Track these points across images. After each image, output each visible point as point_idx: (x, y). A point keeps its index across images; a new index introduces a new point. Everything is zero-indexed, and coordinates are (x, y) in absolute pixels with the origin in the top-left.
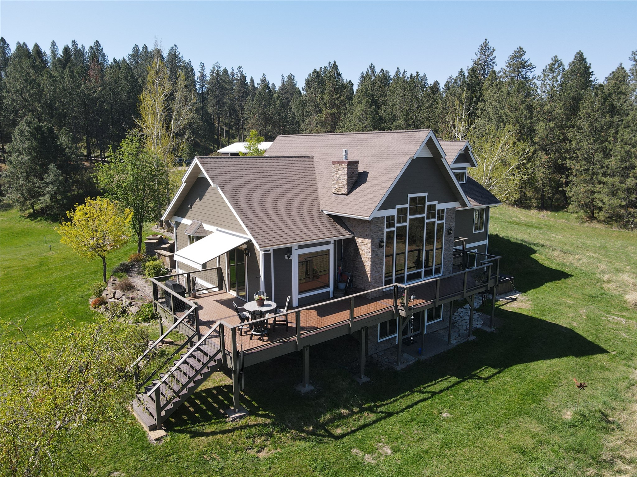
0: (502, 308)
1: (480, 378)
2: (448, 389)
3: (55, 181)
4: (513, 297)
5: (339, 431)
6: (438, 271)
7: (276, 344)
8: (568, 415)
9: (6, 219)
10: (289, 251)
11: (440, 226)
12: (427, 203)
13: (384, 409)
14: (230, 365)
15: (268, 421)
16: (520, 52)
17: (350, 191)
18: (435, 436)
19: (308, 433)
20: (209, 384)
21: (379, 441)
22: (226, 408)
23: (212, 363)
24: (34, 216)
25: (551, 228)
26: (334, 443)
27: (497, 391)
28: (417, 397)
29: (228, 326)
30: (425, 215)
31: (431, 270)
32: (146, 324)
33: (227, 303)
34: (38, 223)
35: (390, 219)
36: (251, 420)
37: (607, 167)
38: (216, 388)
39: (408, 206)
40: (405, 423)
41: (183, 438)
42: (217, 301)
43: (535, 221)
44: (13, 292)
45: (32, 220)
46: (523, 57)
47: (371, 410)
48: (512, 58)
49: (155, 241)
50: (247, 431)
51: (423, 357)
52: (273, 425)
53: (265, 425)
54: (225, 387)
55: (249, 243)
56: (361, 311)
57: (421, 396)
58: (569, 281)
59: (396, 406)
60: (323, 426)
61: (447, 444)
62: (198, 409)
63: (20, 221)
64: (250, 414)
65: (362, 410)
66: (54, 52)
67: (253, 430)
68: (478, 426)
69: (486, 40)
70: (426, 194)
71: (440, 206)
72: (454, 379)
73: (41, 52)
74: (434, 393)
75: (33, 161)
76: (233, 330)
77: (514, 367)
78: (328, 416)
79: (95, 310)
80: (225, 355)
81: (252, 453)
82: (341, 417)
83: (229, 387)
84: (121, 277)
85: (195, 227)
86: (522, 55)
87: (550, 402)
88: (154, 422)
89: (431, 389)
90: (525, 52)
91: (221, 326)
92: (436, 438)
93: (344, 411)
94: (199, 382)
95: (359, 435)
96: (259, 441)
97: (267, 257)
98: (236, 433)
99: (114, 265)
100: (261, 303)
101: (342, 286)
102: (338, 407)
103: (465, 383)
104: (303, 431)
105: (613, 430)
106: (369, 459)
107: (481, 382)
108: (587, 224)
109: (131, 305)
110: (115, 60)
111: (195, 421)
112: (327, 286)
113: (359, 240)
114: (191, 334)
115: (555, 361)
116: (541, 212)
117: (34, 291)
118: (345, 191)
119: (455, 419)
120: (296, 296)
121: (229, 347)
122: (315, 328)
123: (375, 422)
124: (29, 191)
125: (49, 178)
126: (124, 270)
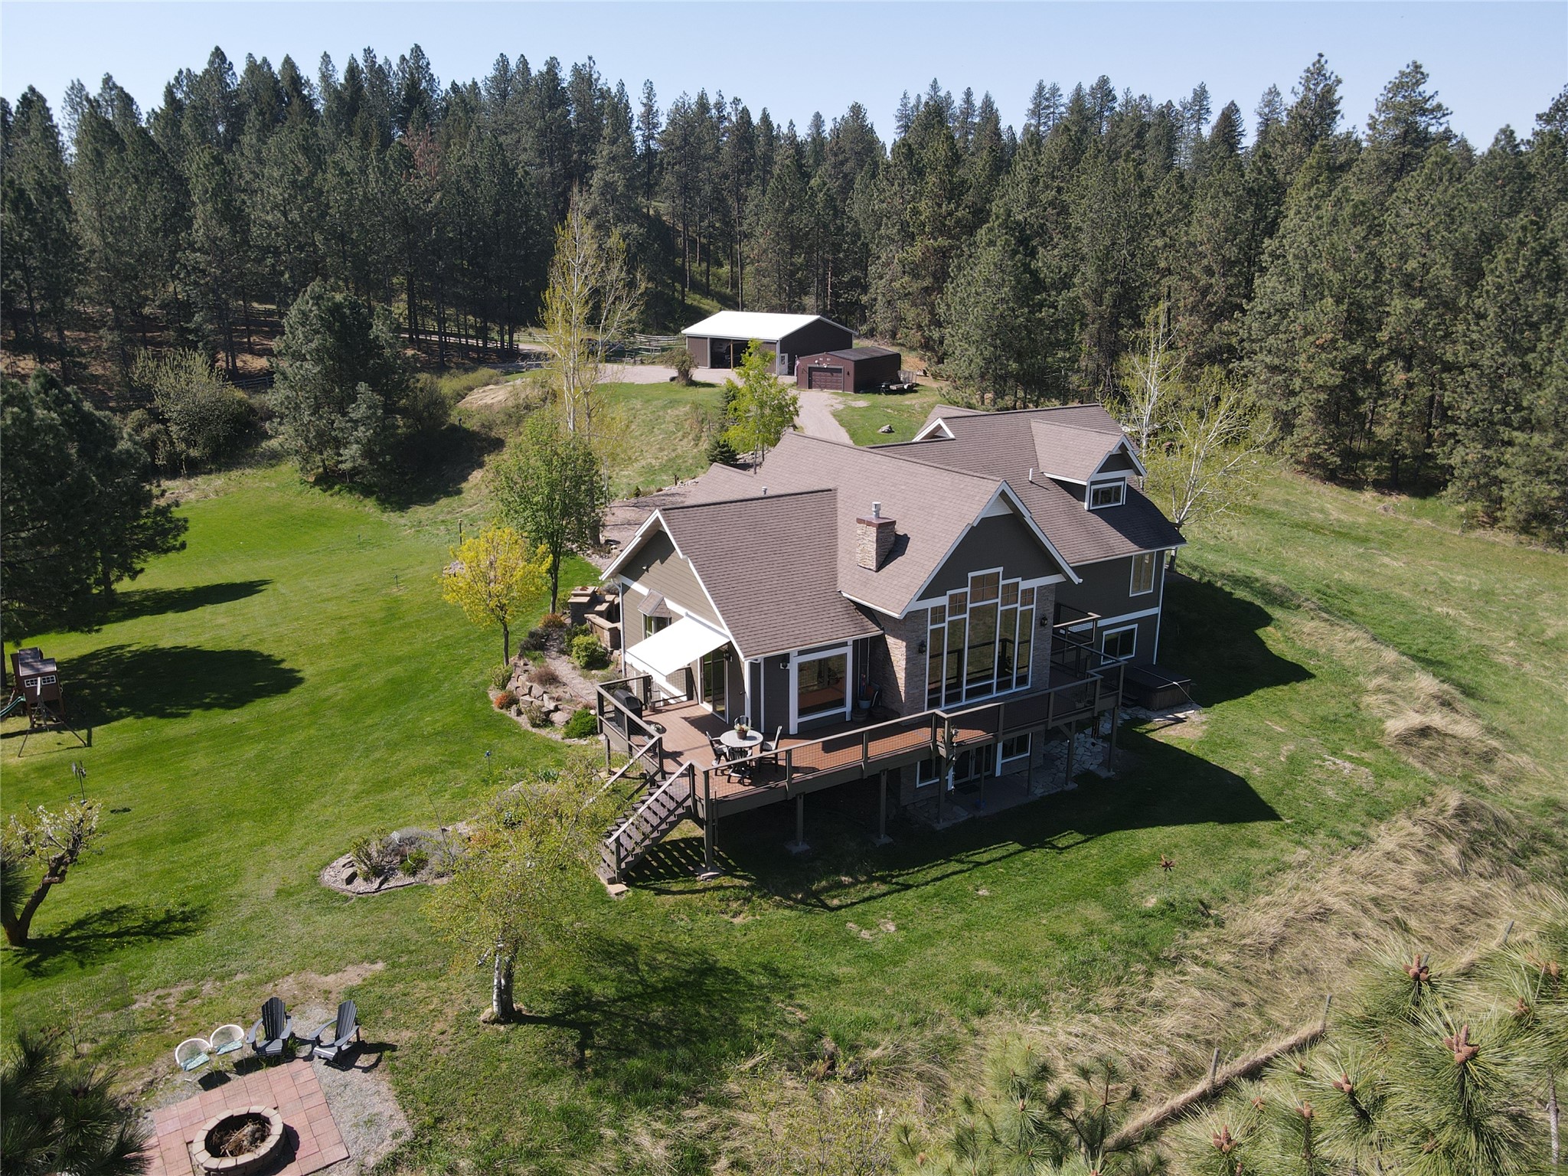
0: (1151, 735)
1: (1054, 847)
2: (1000, 859)
3: (368, 418)
4: (1181, 715)
5: (836, 902)
6: (1022, 680)
7: (761, 789)
8: (1151, 902)
9: (274, 485)
10: (785, 658)
11: (1027, 615)
12: (1002, 583)
13: (901, 880)
14: (702, 814)
15: (746, 884)
16: (1416, 74)
17: (881, 565)
18: (957, 916)
19: (795, 900)
20: (675, 835)
21: (884, 917)
22: (697, 865)
23: (680, 811)
24: (328, 480)
25: (1390, 540)
26: (828, 914)
27: (1069, 866)
28: (952, 867)
29: (700, 768)
30: (999, 600)
31: (1010, 681)
32: (583, 742)
33: (700, 723)
34: (336, 498)
35: (938, 614)
36: (726, 881)
37: (1530, 409)
38: (683, 840)
39: (968, 589)
40: (924, 899)
41: (647, 895)
42: (685, 719)
43: (1361, 520)
44: (365, 670)
45: (325, 491)
46: (1421, 88)
47: (883, 880)
48: (1397, 87)
49: (585, 599)
50: (721, 893)
51: (982, 813)
52: (751, 888)
53: (742, 888)
54: (695, 839)
55: (730, 643)
56: (880, 748)
57: (957, 867)
58: (1303, 687)
59: (920, 877)
60: (816, 895)
61: (968, 926)
62: (662, 863)
63: (301, 492)
64: (725, 874)
65: (871, 879)
66: (325, 77)
67: (728, 893)
68: (1020, 908)
69: (1321, 55)
70: (1000, 569)
71: (1024, 585)
72: (1017, 846)
73: (299, 78)
74: (978, 864)
75: (327, 374)
76: (706, 773)
77: (1111, 835)
78: (824, 883)
79: (503, 711)
80: (695, 802)
81: (726, 917)
82: (841, 885)
83: (700, 840)
84: (535, 659)
85: (654, 602)
86: (1418, 83)
87: (1135, 885)
88: (612, 875)
89: (976, 858)
90: (1424, 76)
91: (691, 766)
92: (957, 919)
93: (846, 879)
94: (665, 832)
95: (860, 908)
96: (734, 905)
97: (754, 667)
98: (708, 894)
99: (519, 637)
100: (743, 735)
101: (865, 704)
102: (838, 873)
103: (1029, 853)
104: (790, 899)
105: (1207, 926)
106: (865, 934)
107: (1054, 852)
108: (1479, 532)
109: (557, 709)
110: (454, 87)
111: (659, 877)
112: (841, 703)
113: (891, 641)
114: (653, 770)
115: (1182, 828)
116: (1387, 499)
117: (397, 670)
118: (874, 567)
119: (992, 899)
120: (794, 721)
121: (700, 792)
122: (814, 770)
123: (884, 895)
124: (320, 434)
125: (359, 411)
126: (537, 644)
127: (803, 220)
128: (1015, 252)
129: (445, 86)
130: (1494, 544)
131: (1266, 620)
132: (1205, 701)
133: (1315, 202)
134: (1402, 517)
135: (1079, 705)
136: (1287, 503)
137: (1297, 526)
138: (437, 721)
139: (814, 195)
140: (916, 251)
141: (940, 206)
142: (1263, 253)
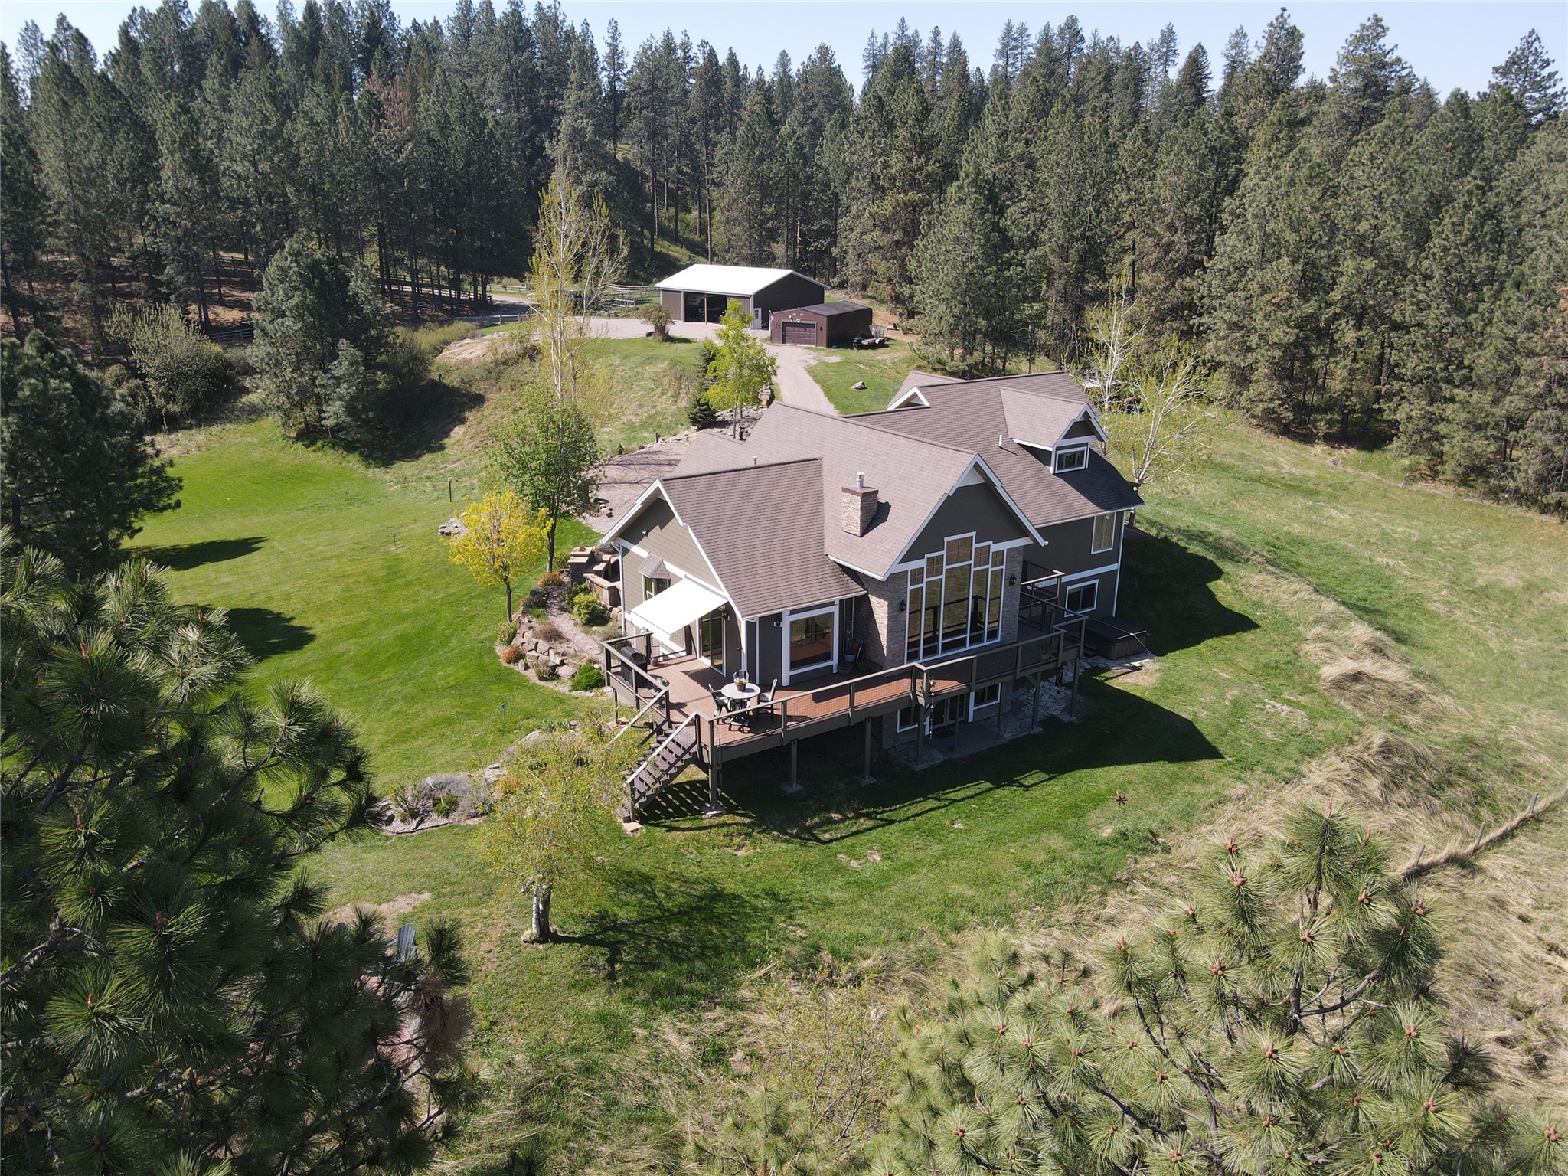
1: (1021, 785)
2: (972, 797)
5: (827, 836)
6: (993, 634)
7: (760, 736)
8: (1107, 832)
10: (778, 617)
11: (997, 575)
12: (975, 546)
13: (885, 816)
14: (707, 759)
15: (747, 821)
16: (1377, 27)
17: (864, 532)
18: (936, 847)
19: (791, 835)
20: (681, 778)
21: (871, 848)
22: (702, 805)
23: (687, 756)
26: (820, 847)
27: (1034, 802)
28: (932, 804)
29: (705, 718)
30: (972, 562)
31: (982, 635)
32: (589, 694)
33: (701, 677)
34: (319, 454)
35: (917, 575)
36: (729, 818)
37: (1471, 369)
38: (688, 783)
39: (944, 553)
40: (906, 832)
41: (659, 832)
42: (686, 673)
43: (1312, 473)
45: (308, 447)
46: (1381, 41)
47: (868, 816)
48: (1358, 40)
49: (584, 560)
50: (725, 829)
51: (956, 756)
52: (751, 825)
53: (744, 824)
54: (699, 781)
55: (728, 604)
56: (866, 698)
57: (936, 804)
59: (902, 813)
60: (809, 830)
61: (946, 855)
62: (670, 804)
64: (728, 812)
65: (858, 816)
67: (731, 829)
68: (991, 839)
69: (1284, 10)
70: (973, 534)
71: (995, 547)
72: (988, 785)
74: (954, 801)
76: (711, 723)
77: (1072, 774)
78: (816, 820)
80: (701, 748)
81: (730, 850)
82: (831, 822)
83: (704, 783)
84: (538, 616)
85: (652, 566)
86: (1378, 36)
87: (1093, 817)
88: (627, 814)
89: (952, 796)
90: (1384, 30)
91: (697, 717)
92: (936, 849)
93: (835, 816)
94: (674, 776)
95: (849, 841)
96: (737, 840)
97: (750, 626)
98: (713, 831)
99: (521, 596)
100: (742, 688)
101: (850, 658)
102: (829, 811)
103: (998, 791)
104: (787, 834)
105: (1155, 852)
106: (854, 864)
107: (1021, 790)
108: (1422, 484)
109: (562, 664)
111: (669, 816)
112: (829, 657)
113: (873, 600)
114: (660, 720)
115: (1136, 767)
118: (857, 530)
119: (966, 831)
120: (786, 673)
121: (705, 739)
122: (806, 718)
123: (870, 829)
126: (539, 602)
127: (773, 169)
128: (984, 211)
129: (406, 24)
130: (1434, 496)
131: (1217, 573)
132: (1159, 649)
133: (1274, 162)
134: (1350, 470)
135: (1044, 657)
136: (1242, 457)
137: (1251, 479)
138: (449, 676)
139: (784, 144)
140: (887, 205)
141: (910, 160)
142: (1223, 211)
